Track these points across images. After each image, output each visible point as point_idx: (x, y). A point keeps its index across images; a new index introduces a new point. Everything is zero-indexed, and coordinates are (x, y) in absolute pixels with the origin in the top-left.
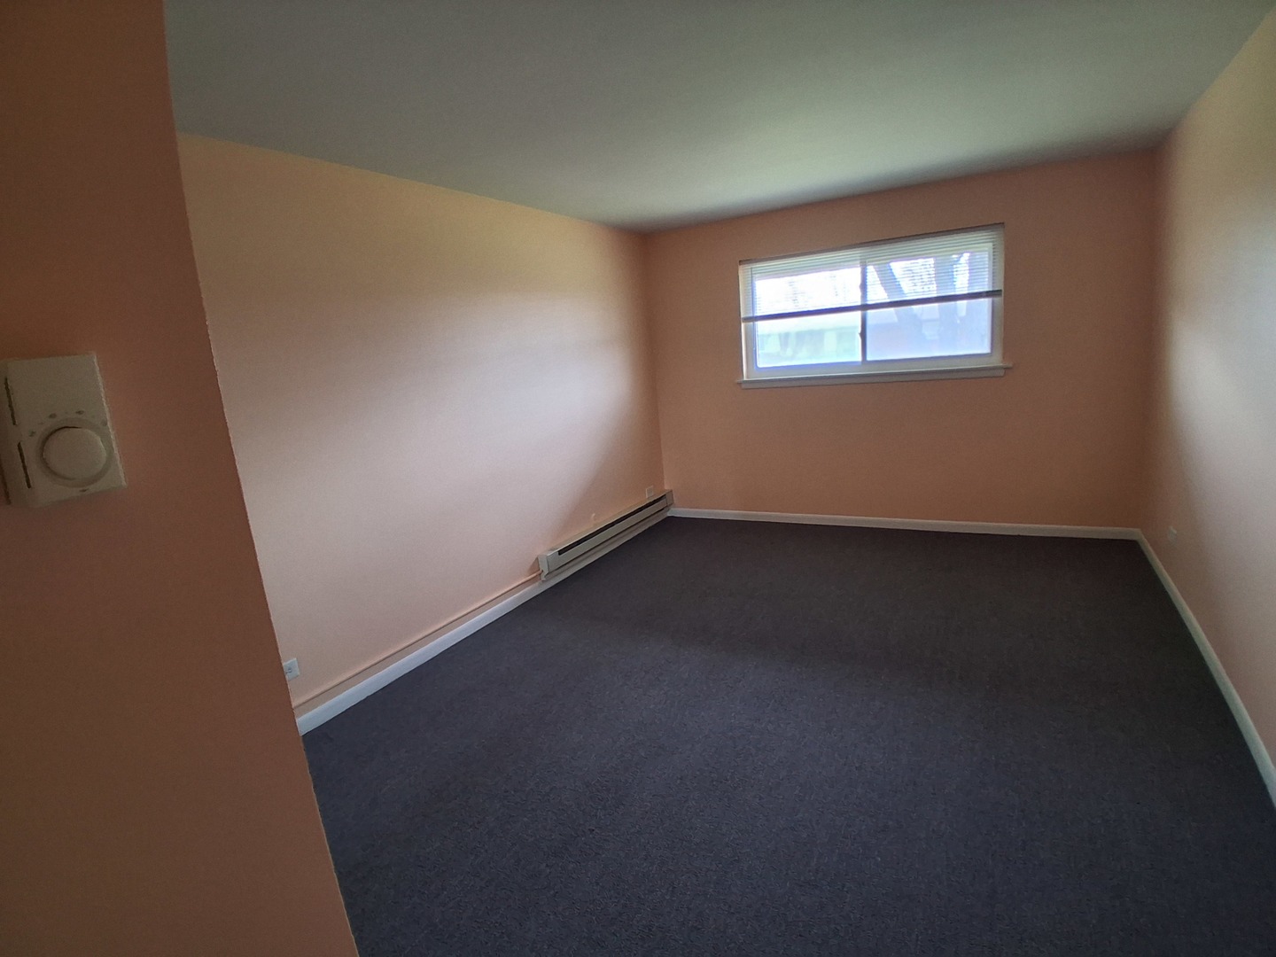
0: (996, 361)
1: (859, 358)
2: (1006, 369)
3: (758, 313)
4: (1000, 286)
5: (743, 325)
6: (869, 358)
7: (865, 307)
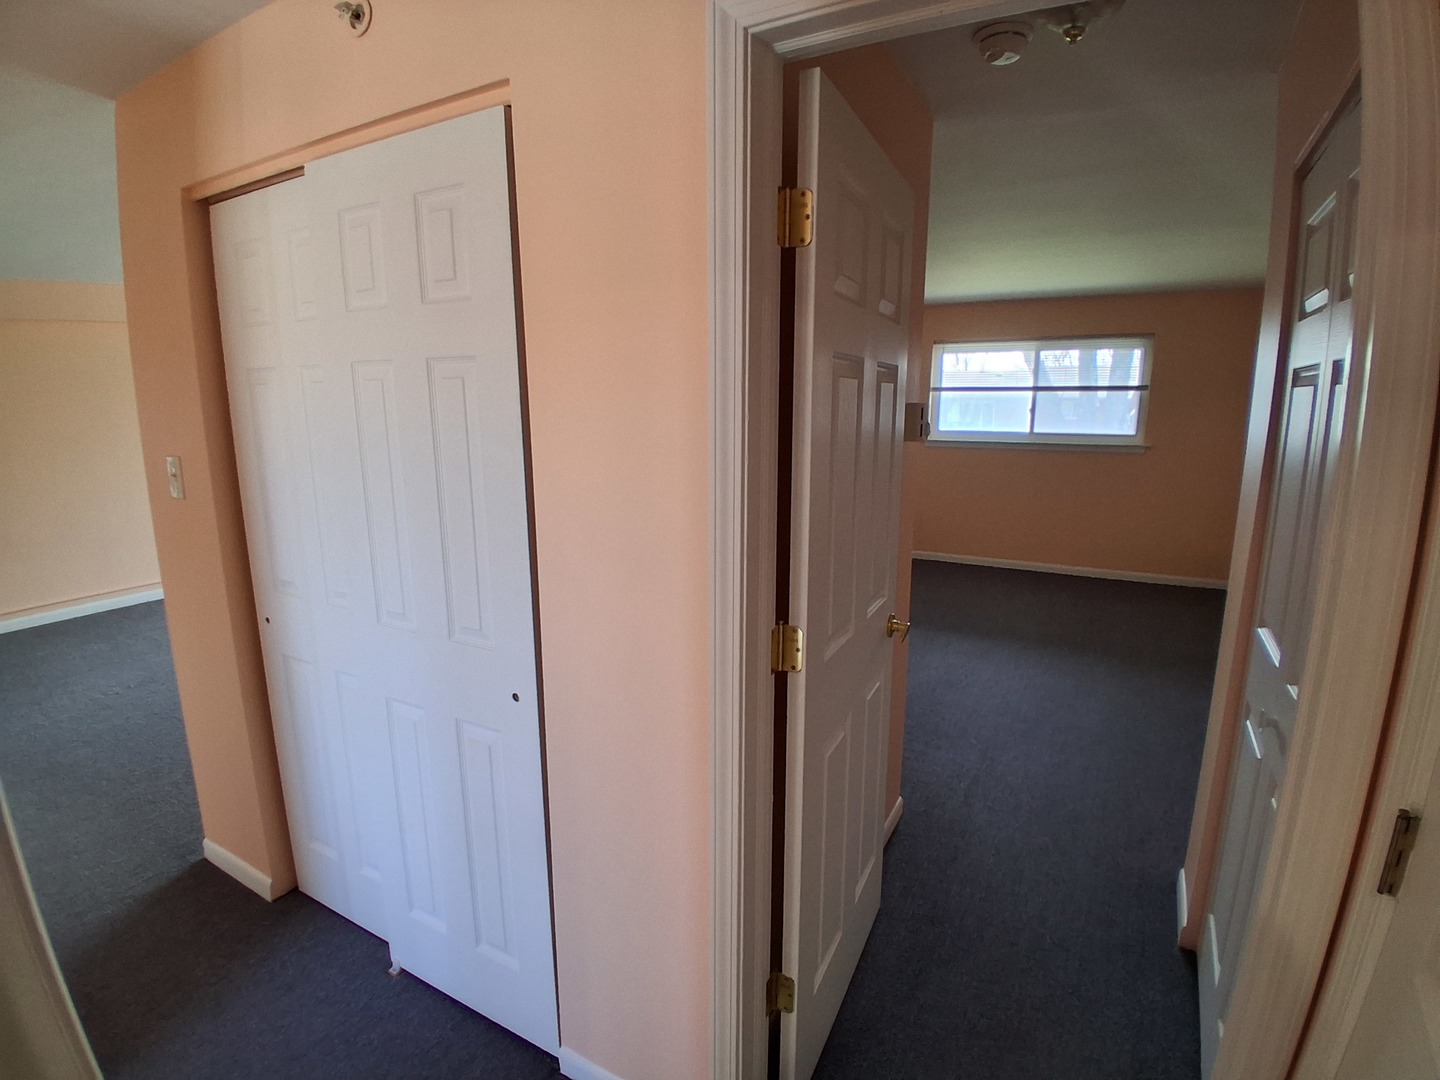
0: (1139, 441)
1: (1028, 430)
2: (1148, 448)
3: (944, 385)
4: (1148, 383)
5: (931, 393)
6: (1036, 430)
7: (1036, 389)
